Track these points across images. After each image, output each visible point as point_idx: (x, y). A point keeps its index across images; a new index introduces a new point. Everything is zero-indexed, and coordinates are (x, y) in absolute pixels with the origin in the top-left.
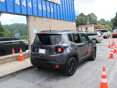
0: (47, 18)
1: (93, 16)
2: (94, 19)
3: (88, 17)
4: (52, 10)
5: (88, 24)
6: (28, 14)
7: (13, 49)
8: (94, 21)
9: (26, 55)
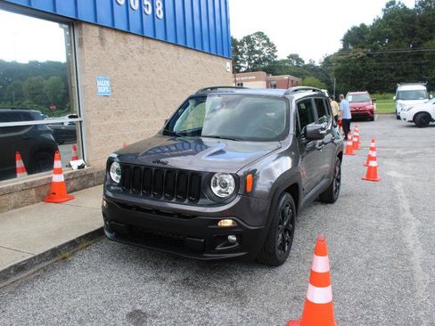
0: (143, 37)
1: (263, 44)
2: (266, 52)
3: (246, 46)
4: (159, 8)
5: (243, 69)
6: (80, 18)
7: (18, 156)
8: (265, 59)
9: (72, 179)
